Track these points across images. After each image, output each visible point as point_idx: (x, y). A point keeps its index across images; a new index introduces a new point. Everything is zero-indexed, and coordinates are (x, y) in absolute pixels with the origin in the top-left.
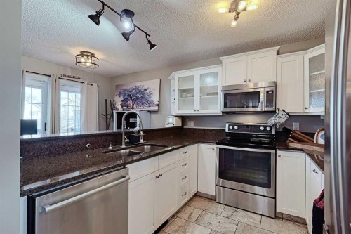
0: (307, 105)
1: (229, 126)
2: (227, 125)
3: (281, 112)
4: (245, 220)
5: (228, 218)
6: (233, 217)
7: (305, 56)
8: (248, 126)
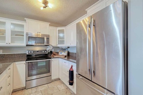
0: (57, 44)
1: (29, 51)
2: (27, 51)
3: (51, 46)
4: (43, 89)
5: (36, 92)
6: (38, 90)
7: (57, 29)
8: (37, 51)
